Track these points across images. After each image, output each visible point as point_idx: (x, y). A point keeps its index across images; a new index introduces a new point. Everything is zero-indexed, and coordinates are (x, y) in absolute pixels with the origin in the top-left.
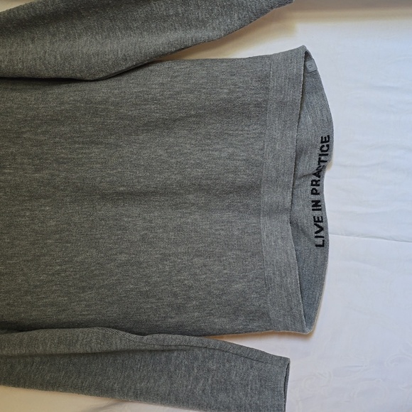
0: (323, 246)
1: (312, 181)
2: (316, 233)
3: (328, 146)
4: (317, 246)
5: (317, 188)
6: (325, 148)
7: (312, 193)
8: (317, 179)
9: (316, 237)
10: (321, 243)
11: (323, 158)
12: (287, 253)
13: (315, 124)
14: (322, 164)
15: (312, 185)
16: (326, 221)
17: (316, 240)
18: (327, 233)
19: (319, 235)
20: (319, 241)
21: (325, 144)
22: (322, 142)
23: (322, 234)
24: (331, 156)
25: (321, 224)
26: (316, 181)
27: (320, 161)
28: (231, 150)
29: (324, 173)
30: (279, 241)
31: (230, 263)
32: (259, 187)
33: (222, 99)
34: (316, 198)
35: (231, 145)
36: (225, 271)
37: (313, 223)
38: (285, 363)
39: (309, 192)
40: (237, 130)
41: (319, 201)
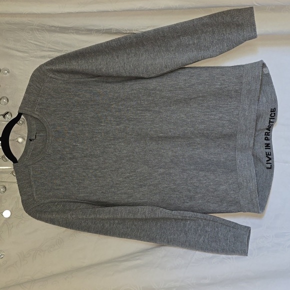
0: (271, 168)
1: (266, 133)
2: (267, 161)
3: (274, 114)
4: (267, 168)
5: (268, 136)
6: (273, 115)
7: (265, 140)
8: (269, 132)
9: (267, 163)
10: (270, 167)
11: (272, 120)
12: (250, 171)
13: (267, 101)
14: (271, 124)
15: (265, 135)
16: (273, 155)
17: (267, 165)
18: (273, 161)
19: (268, 162)
20: (269, 166)
21: (273, 113)
22: (271, 112)
23: (270, 162)
24: (276, 119)
25: (270, 157)
26: (268, 133)
27: (270, 122)
28: (221, 115)
29: (272, 129)
30: (246, 164)
31: (219, 175)
32: (235, 135)
33: (217, 88)
34: (268, 142)
35: (221, 112)
36: (217, 179)
37: (265, 155)
38: (248, 229)
39: (264, 139)
40: (224, 104)
41: (269, 144)
